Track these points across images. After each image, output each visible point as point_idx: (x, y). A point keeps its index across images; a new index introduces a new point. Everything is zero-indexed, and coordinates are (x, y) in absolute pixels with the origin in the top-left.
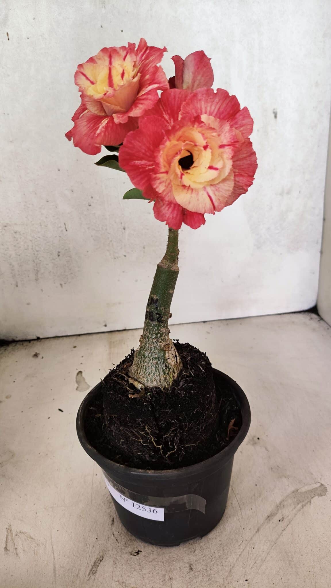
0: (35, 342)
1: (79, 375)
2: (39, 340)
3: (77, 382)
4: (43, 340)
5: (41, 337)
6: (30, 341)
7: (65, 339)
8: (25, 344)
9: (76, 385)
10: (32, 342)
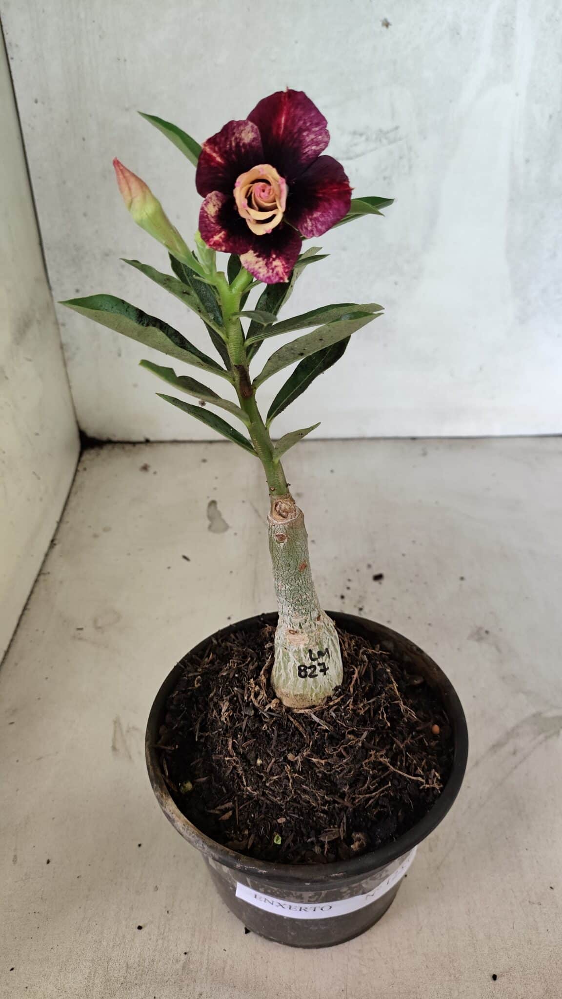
0: (142, 446)
1: (212, 507)
2: (149, 444)
3: (210, 518)
4: (155, 445)
5: (152, 438)
6: (134, 444)
7: (188, 446)
8: (128, 447)
9: (208, 522)
10: (138, 446)
